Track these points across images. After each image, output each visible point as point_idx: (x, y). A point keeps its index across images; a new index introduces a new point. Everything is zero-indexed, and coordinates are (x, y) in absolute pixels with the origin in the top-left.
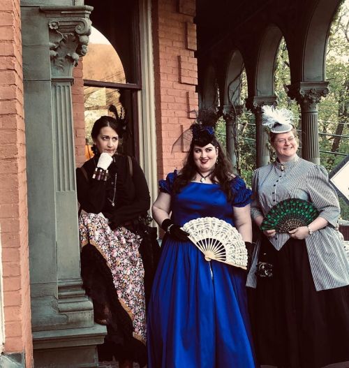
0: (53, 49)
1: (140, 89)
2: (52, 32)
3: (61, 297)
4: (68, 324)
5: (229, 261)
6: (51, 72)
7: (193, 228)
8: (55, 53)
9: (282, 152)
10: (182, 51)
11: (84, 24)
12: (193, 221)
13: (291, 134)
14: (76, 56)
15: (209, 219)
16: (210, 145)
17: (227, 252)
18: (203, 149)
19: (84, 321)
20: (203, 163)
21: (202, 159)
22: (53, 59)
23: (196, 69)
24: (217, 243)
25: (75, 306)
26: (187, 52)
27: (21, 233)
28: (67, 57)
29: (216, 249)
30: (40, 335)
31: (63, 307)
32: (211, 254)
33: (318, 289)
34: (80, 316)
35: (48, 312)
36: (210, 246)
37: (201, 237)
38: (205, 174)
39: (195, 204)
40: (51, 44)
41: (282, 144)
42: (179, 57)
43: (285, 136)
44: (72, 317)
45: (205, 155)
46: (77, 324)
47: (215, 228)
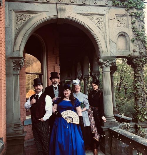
0: (14, 67)
1: (43, 75)
2: (14, 63)
3: (14, 127)
4: (16, 134)
5: (74, 122)
6: (13, 72)
7: (63, 114)
8: (14, 68)
9: (76, 90)
10: (55, 64)
11: (21, 61)
12: (64, 112)
13: (79, 86)
14: (19, 68)
15: (68, 111)
16: (68, 90)
17: (73, 120)
18: (66, 90)
19: (20, 133)
20: (66, 94)
21: (65, 93)
22: (14, 69)
23: (59, 69)
24: (70, 117)
25: (18, 129)
26: (56, 64)
27: (2, 110)
28: (17, 68)
29: (70, 119)
30: (9, 137)
31: (15, 129)
32: (69, 121)
33: (85, 126)
34: (19, 132)
35: (11, 131)
36: (69, 119)
37: (66, 116)
38: (67, 98)
39: (64, 106)
40: (13, 66)
41: (76, 88)
42: (54, 66)
43: (77, 86)
44: (17, 132)
45: (66, 92)
46: (18, 134)
47: (70, 113)
